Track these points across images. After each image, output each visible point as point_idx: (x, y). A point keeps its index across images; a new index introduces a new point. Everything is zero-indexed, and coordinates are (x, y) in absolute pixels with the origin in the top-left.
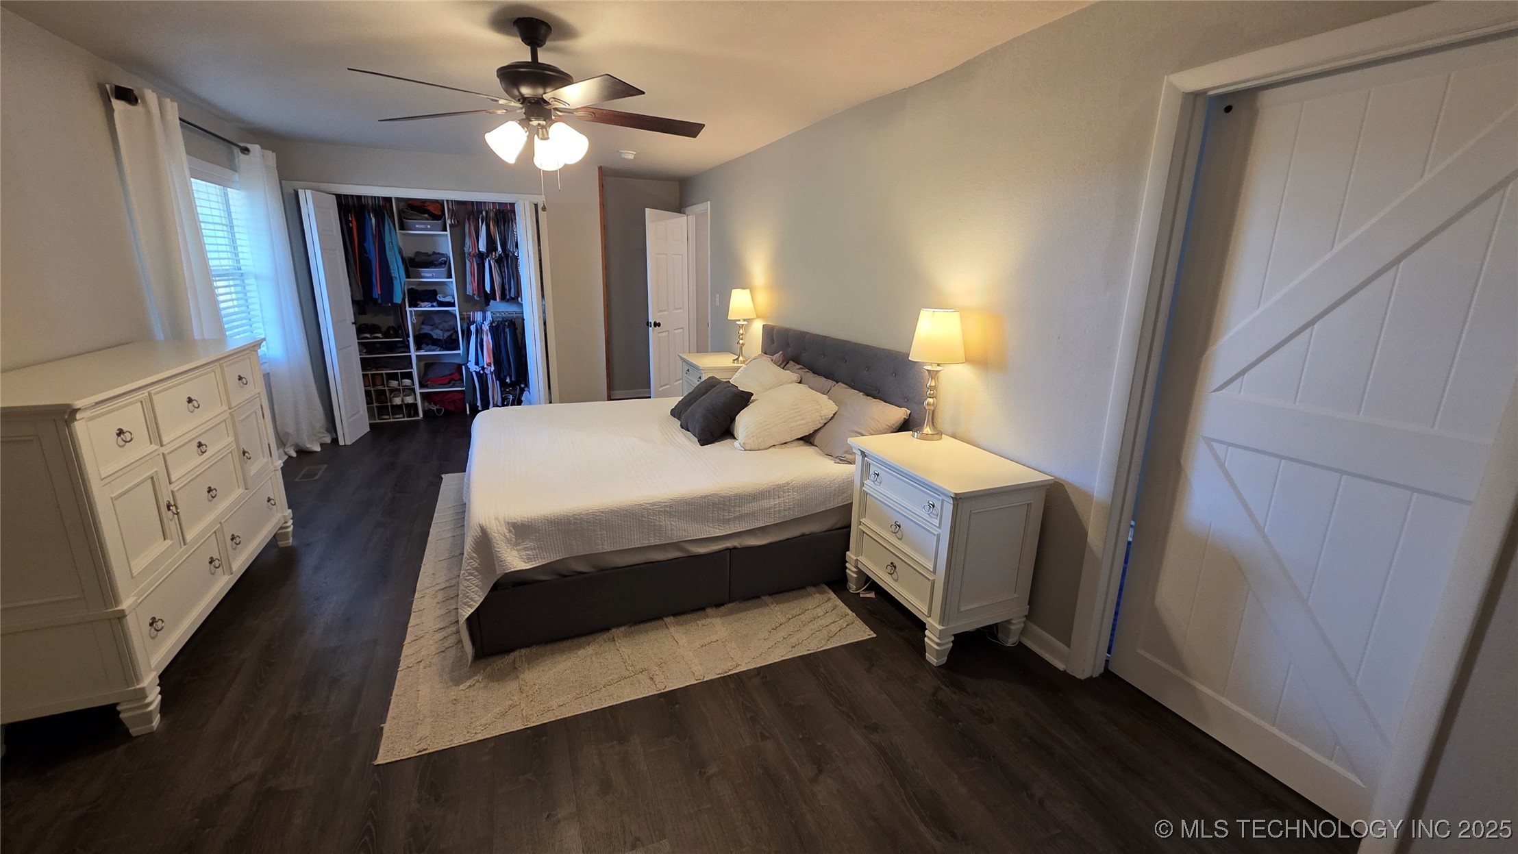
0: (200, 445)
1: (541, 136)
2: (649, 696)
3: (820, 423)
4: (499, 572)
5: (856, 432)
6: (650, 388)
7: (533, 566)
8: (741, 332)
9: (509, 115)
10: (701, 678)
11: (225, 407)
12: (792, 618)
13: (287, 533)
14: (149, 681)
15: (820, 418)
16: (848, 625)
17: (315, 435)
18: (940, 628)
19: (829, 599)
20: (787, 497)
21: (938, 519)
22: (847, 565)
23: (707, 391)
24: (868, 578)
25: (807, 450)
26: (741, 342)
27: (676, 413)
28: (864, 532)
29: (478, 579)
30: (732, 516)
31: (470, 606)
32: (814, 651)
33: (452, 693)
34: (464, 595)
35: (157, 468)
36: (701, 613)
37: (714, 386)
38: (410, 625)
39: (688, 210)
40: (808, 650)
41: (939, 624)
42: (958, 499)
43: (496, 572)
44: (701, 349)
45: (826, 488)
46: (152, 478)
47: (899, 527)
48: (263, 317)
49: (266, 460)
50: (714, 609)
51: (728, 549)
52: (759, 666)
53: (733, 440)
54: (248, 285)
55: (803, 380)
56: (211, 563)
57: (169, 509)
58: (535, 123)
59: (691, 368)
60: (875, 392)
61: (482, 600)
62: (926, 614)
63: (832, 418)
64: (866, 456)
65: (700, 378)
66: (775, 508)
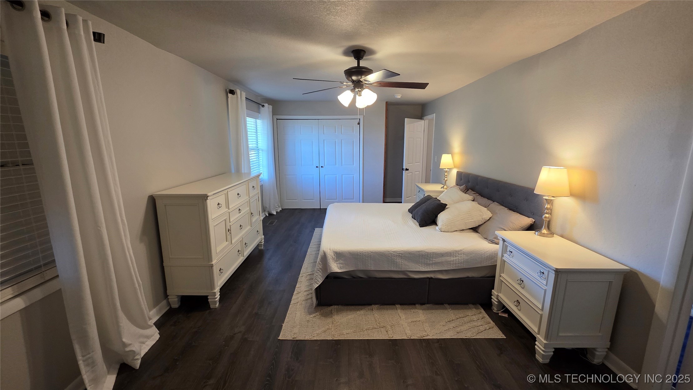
0: (239, 210)
1: (359, 95)
2: (385, 339)
3: (482, 222)
4: (329, 272)
5: (502, 228)
6: (402, 198)
7: (342, 271)
8: (446, 174)
9: (348, 87)
10: (410, 337)
11: (248, 197)
12: (459, 318)
13: (262, 244)
14: (217, 290)
15: (482, 219)
16: (489, 328)
17: (275, 208)
18: (545, 342)
19: (481, 313)
20: (460, 257)
21: (546, 281)
22: (492, 297)
23: (426, 202)
24: (504, 307)
25: (474, 235)
26: (446, 179)
27: (410, 211)
28: (502, 281)
29: (321, 273)
30: (431, 262)
31: (317, 283)
32: (469, 338)
33: (307, 318)
34: (315, 278)
35: (227, 217)
36: (413, 306)
37: (429, 200)
38: (296, 287)
39: (425, 118)
40: (466, 336)
41: (545, 340)
42: (558, 272)
43: (327, 271)
44: (427, 181)
45: (482, 255)
46: (225, 220)
47: (523, 281)
48: (263, 165)
49: (258, 217)
50: (420, 305)
51: (428, 278)
52: (438, 338)
53: (436, 226)
54: (260, 153)
55: (475, 199)
56: (238, 252)
57: (229, 231)
58: (357, 90)
59: (421, 190)
60: (515, 208)
61: (322, 282)
62: (537, 332)
63: (489, 220)
64: (505, 241)
65: (424, 195)
66: (453, 261)
